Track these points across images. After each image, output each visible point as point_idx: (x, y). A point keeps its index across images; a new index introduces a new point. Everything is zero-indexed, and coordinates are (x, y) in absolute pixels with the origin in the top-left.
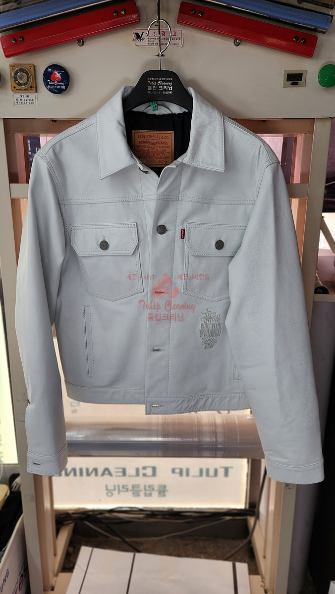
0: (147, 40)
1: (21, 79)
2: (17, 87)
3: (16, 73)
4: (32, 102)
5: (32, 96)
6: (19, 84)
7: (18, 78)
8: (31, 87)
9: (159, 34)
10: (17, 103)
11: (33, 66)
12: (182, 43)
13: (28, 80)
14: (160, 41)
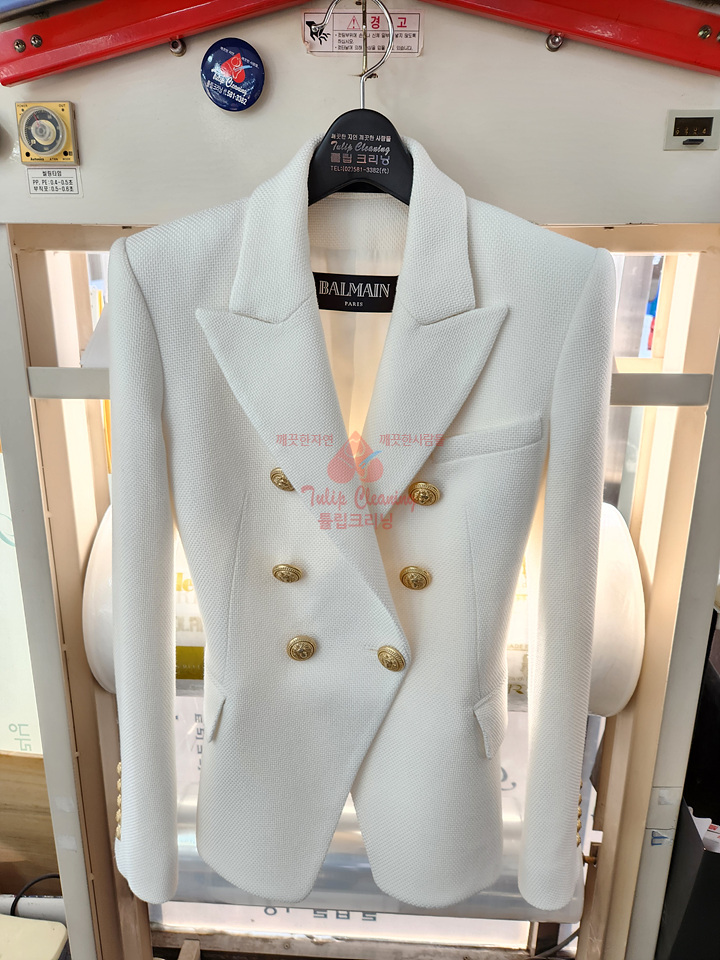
0: (337, 38)
1: (43, 136)
2: (34, 154)
3: (30, 123)
4: (69, 186)
5: (67, 174)
6: (38, 147)
7: (33, 132)
8: (66, 153)
9: (364, 22)
10: (36, 188)
11: (67, 104)
12: (421, 47)
13: (57, 137)
14: (365, 40)
